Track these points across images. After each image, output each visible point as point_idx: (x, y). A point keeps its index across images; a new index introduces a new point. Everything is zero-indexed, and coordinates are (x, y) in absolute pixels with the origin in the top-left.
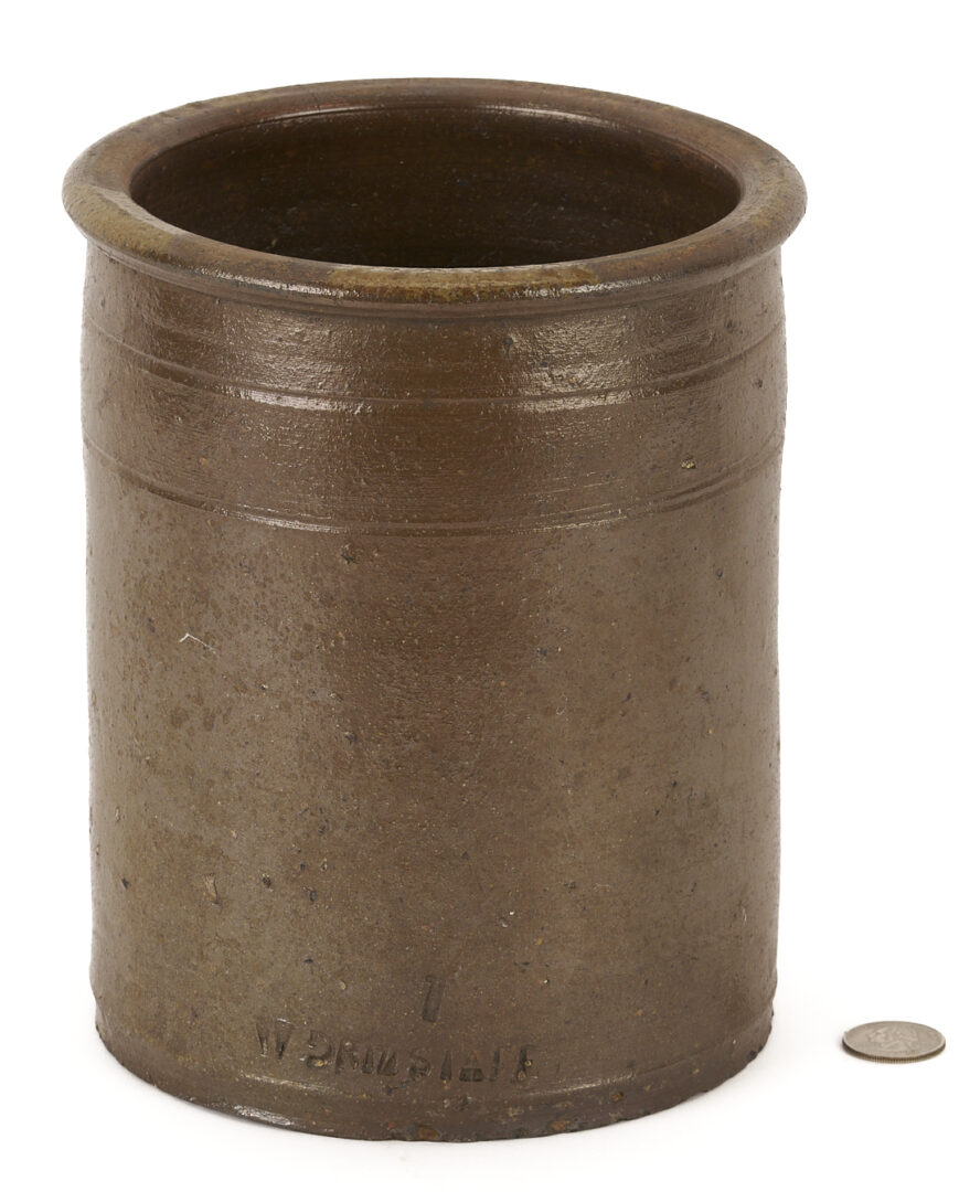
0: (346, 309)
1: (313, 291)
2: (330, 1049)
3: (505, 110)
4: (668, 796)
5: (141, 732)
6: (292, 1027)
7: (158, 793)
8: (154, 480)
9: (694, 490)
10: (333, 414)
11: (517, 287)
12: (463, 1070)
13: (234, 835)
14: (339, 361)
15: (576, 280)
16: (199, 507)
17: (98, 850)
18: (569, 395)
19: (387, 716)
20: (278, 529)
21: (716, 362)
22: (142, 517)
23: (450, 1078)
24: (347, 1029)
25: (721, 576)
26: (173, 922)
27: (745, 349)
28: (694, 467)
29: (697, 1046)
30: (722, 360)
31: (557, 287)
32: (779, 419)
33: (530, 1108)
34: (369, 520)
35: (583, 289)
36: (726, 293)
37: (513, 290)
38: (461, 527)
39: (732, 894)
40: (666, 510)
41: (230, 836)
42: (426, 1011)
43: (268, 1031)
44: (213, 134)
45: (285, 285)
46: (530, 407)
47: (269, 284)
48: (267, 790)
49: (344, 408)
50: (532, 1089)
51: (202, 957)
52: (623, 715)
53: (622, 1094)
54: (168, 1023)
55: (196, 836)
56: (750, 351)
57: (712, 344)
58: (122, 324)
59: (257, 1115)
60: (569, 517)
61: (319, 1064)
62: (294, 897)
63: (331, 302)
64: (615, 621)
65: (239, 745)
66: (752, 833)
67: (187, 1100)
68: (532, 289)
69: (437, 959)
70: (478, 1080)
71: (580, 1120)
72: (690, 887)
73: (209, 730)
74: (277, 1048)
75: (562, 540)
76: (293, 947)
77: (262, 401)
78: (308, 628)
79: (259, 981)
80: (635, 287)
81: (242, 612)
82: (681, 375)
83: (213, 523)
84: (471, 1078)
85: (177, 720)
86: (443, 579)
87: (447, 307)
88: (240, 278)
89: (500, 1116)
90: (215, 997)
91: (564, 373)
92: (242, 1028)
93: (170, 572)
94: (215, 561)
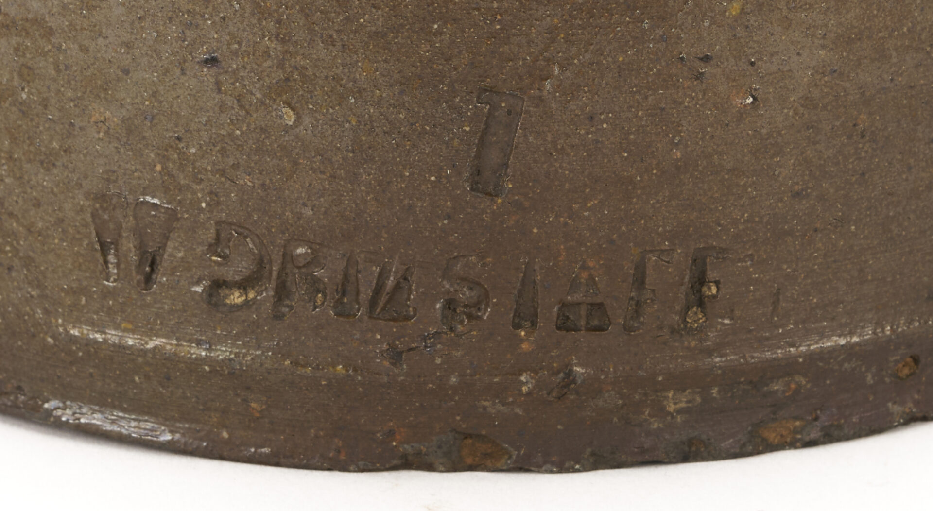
2: (261, 263)
6: (173, 216)
12: (564, 305)
23: (534, 324)
24: (300, 216)
33: (715, 391)
42: (478, 172)
43: (119, 227)
50: (718, 349)
53: (916, 360)
59: (96, 419)
61: (236, 298)
69: (505, 49)
70: (599, 329)
74: (140, 264)
76: (174, 30)
79: (98, 111)
84: (582, 323)
89: (646, 411)
92: (61, 221)
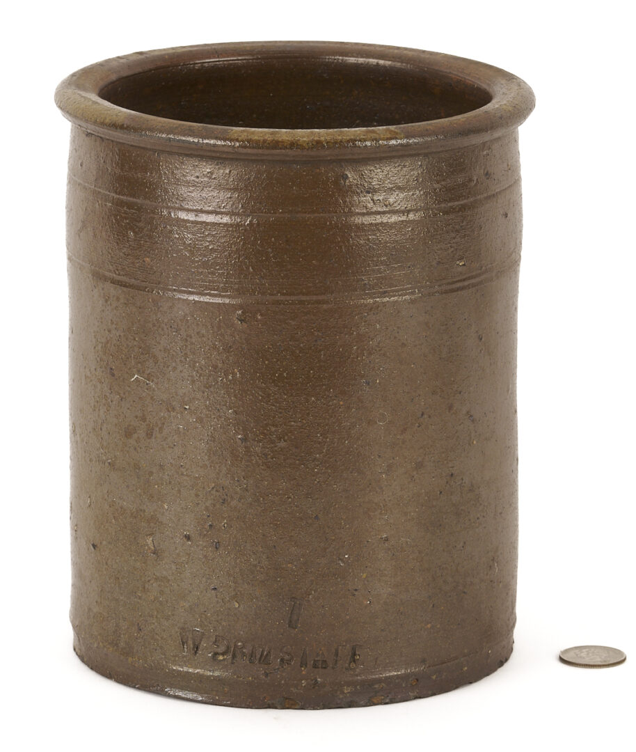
0: (241, 154)
1: (219, 143)
2: (228, 648)
3: (338, 59)
4: (447, 482)
5: (105, 444)
6: (203, 634)
7: (116, 484)
8: (115, 275)
9: (464, 280)
10: (231, 225)
11: (351, 139)
12: (315, 661)
13: (166, 507)
14: (235, 189)
15: (389, 136)
16: (144, 291)
17: (76, 529)
18: (384, 213)
19: (266, 424)
20: (196, 302)
21: (479, 197)
22: (106, 301)
23: (306, 666)
24: (239, 634)
25: (481, 339)
26: (125, 569)
27: (497, 191)
28: (464, 265)
29: (466, 651)
30: (482, 196)
31: (377, 140)
32: (518, 242)
33: (358, 687)
34: (254, 294)
35: (393, 142)
36: (485, 153)
37: (348, 141)
38: (314, 299)
39: (488, 552)
40: (446, 292)
41: (163, 507)
42: (290, 621)
43: (188, 637)
44: (150, 70)
45: (201, 140)
46: (358, 220)
47: (191, 139)
48: (187, 475)
49: (239, 220)
50: (359, 675)
51: (144, 590)
52: (419, 427)
53: (417, 680)
54: (122, 636)
55: (141, 510)
56: (500, 192)
57: (476, 185)
58: (94, 175)
60: (384, 294)
61: (221, 658)
62: (205, 547)
63: (230, 150)
64: (414, 364)
65: (169, 447)
66: (501, 513)
67: (134, 687)
68: (360, 141)
69: (298, 586)
70: (325, 668)
71: (390, 696)
72: (462, 544)
73: (150, 438)
74: (194, 648)
75: (379, 308)
76: (204, 580)
77: (186, 218)
78: (215, 367)
79: (182, 603)
80: (426, 142)
81: (172, 358)
82: (456, 203)
83: (153, 301)
84: (320, 666)
85: (129, 433)
86: (303, 333)
87: (305, 153)
88: (171, 136)
89: (339, 692)
90: (152, 616)
91: (381, 198)
92: (171, 636)
93: (124, 335)
94: (154, 325)
